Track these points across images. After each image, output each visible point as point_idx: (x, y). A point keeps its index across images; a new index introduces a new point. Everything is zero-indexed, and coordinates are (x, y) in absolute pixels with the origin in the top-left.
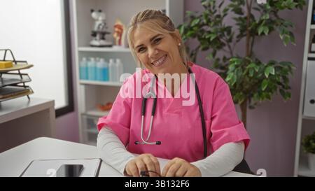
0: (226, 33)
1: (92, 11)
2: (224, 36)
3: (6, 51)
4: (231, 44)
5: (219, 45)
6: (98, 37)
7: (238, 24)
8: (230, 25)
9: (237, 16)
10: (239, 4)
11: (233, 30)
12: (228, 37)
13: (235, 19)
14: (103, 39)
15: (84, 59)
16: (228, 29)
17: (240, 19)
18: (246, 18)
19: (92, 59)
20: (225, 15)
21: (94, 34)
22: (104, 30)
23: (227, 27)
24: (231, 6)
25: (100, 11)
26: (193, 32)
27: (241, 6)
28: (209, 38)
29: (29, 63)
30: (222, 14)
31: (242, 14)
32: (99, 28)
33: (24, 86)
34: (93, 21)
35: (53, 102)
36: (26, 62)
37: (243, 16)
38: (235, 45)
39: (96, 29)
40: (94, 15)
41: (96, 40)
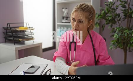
0: (117, 17)
1: (63, 8)
2: (116, 18)
3: (27, 23)
4: (120, 22)
5: (114, 22)
6: (65, 19)
7: (123, 13)
8: (119, 13)
9: (123, 9)
10: (124, 4)
11: (121, 15)
12: (119, 19)
13: (122, 10)
14: (67, 19)
15: (59, 28)
16: (119, 15)
17: (125, 10)
18: (127, 10)
19: (62, 28)
20: (117, 9)
21: (63, 18)
22: (67, 16)
23: (118, 14)
24: (121, 4)
25: (66, 8)
26: (101, 16)
27: (126, 4)
28: (108, 19)
29: (34, 28)
30: (115, 8)
31: (126, 8)
32: (65, 15)
33: (32, 37)
34: (63, 12)
35: (41, 44)
36: (32, 27)
37: (126, 9)
38: (121, 22)
39: (64, 16)
40: (63, 10)
41: (64, 20)
